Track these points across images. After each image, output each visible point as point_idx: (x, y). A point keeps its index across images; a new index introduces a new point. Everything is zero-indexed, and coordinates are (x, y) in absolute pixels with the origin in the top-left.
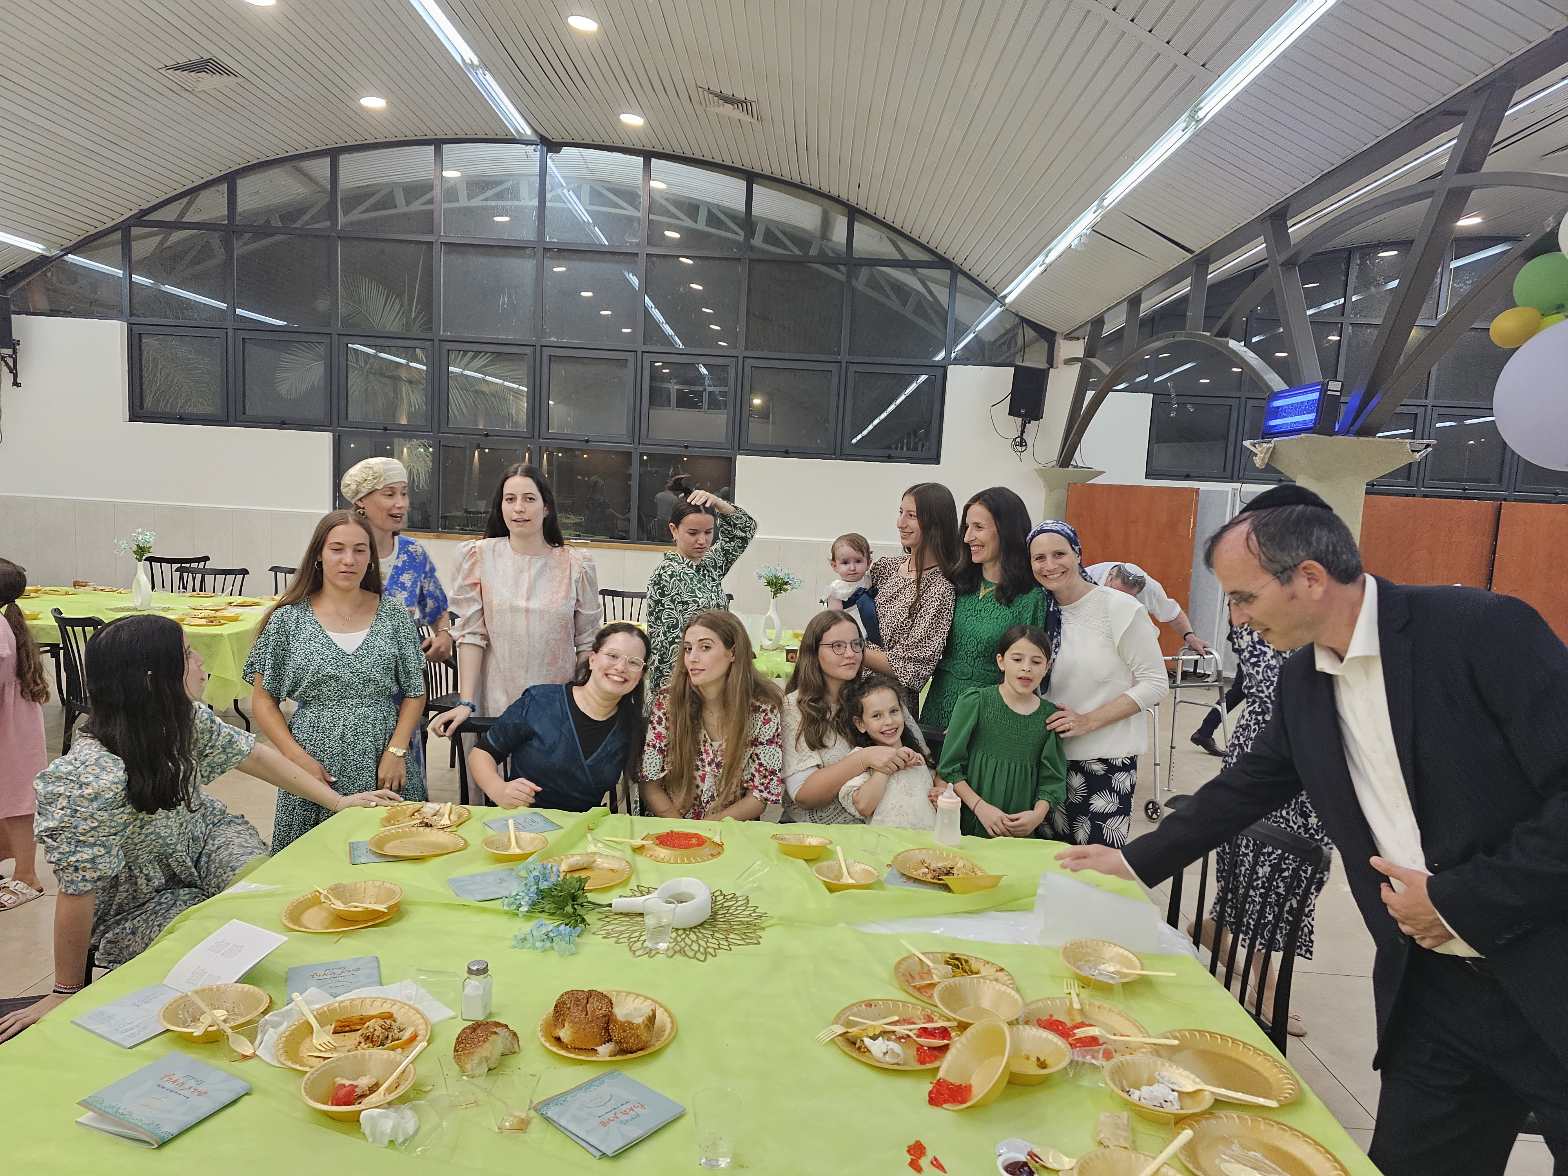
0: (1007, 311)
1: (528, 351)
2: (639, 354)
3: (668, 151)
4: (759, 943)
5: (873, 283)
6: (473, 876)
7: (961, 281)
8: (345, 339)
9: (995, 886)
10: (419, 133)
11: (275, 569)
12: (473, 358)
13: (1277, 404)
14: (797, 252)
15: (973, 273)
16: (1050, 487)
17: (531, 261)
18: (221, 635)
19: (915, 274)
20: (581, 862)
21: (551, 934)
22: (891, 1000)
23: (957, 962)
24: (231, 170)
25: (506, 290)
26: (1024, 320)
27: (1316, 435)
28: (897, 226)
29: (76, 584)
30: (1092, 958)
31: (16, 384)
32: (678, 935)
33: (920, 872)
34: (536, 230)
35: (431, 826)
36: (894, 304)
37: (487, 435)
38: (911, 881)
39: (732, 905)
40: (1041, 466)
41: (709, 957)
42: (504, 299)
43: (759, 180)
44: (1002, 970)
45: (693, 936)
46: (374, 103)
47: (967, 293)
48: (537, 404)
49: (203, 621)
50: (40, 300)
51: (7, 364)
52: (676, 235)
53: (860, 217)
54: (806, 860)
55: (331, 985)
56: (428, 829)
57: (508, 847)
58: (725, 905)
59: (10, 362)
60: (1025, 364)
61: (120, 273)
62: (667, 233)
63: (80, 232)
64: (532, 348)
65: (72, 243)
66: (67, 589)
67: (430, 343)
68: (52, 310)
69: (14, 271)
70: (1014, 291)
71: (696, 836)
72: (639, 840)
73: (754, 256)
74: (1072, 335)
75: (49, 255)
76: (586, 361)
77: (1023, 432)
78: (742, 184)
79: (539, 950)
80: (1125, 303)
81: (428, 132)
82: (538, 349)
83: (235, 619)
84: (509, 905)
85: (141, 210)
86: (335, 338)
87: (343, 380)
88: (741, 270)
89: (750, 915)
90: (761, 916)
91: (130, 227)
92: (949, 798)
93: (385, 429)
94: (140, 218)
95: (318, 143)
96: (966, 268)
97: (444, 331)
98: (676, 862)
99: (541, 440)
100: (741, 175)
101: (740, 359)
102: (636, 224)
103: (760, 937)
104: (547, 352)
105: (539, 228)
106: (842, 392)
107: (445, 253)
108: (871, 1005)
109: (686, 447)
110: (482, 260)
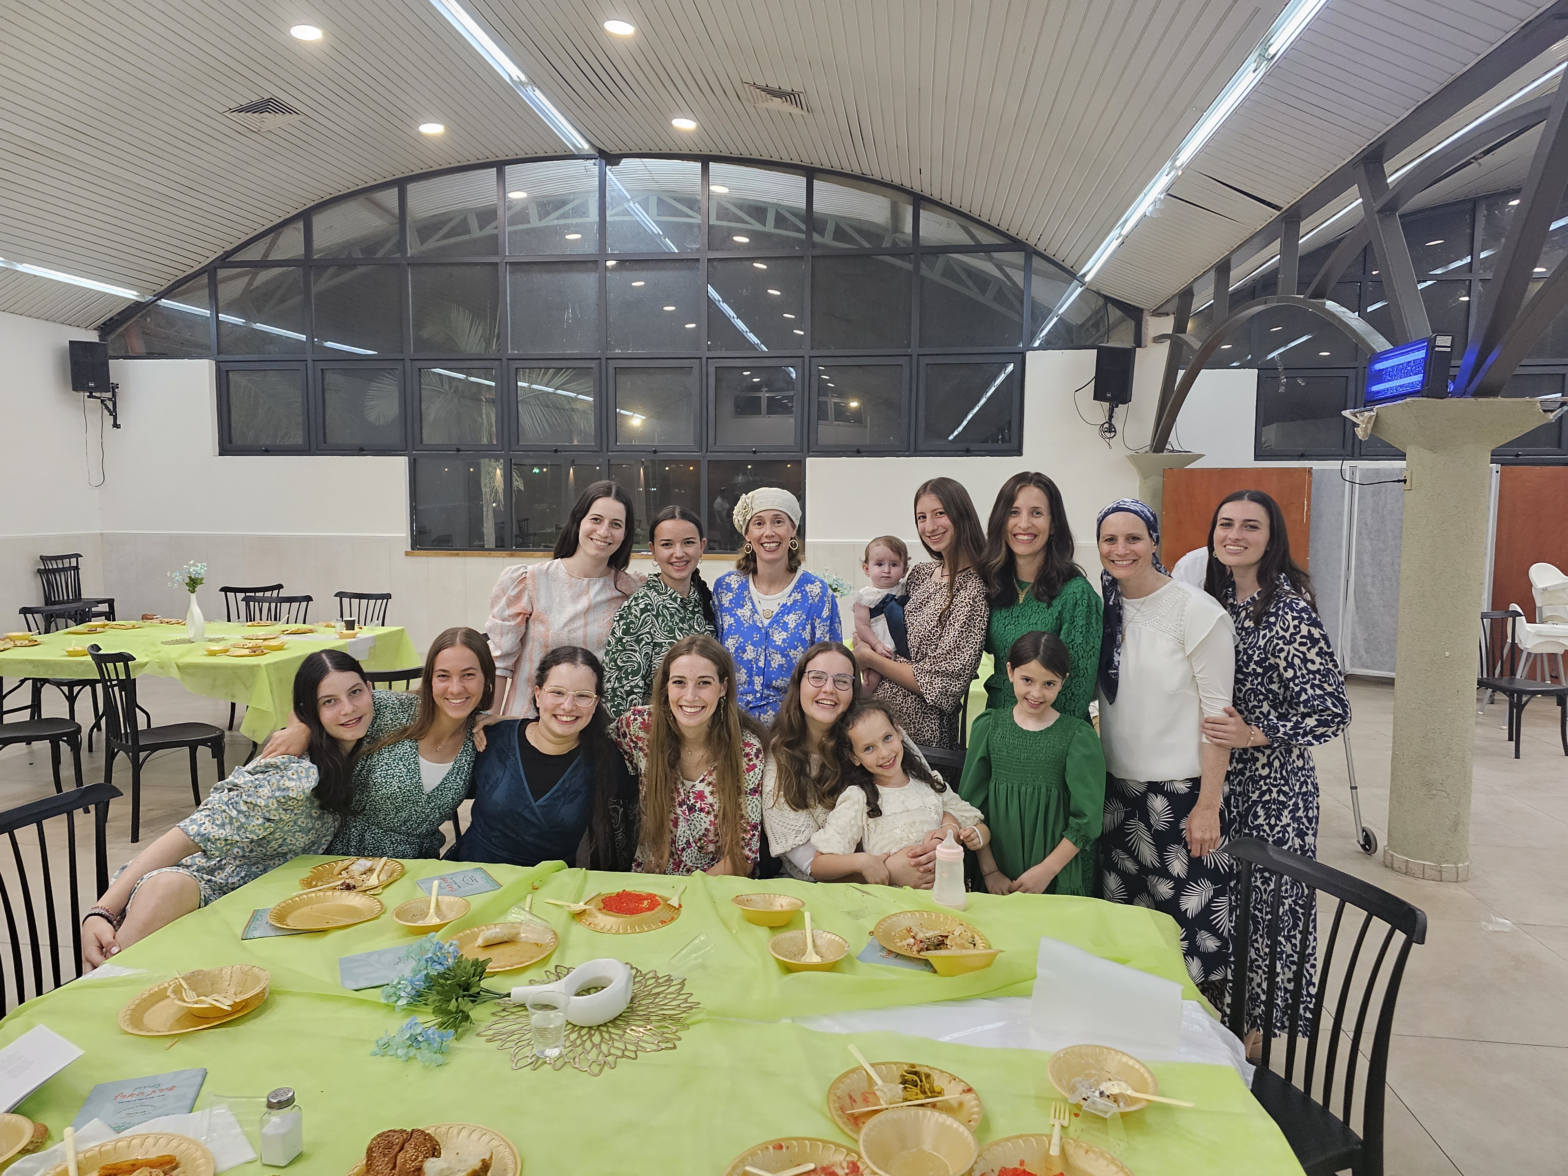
0: (1091, 292)
1: (593, 364)
2: (704, 360)
3: (726, 153)
4: (675, 1047)
5: (949, 272)
6: (370, 955)
7: (1037, 262)
8: (419, 364)
9: (988, 965)
10: (480, 156)
11: (341, 595)
12: (555, 375)
13: (1379, 366)
14: (867, 245)
15: (1049, 253)
16: (1145, 475)
17: (594, 274)
18: (259, 666)
19: (991, 259)
20: (500, 935)
21: (420, 1038)
22: (809, 1139)
23: (915, 1078)
24: (306, 207)
25: (570, 305)
26: (1107, 299)
27: (1425, 399)
28: (965, 209)
29: (145, 617)
30: (1094, 1072)
31: (116, 425)
32: (580, 1036)
33: (905, 943)
34: (597, 243)
35: (354, 887)
36: (974, 294)
37: (556, 451)
38: (892, 955)
39: (662, 992)
40: (1133, 453)
41: (606, 1068)
42: (568, 315)
43: (820, 175)
44: (970, 1090)
45: (597, 1038)
46: (432, 129)
47: (1044, 275)
48: (604, 417)
49: (247, 652)
50: (138, 345)
51: (107, 407)
52: (745, 240)
53: (928, 205)
54: (771, 928)
55: (130, 1111)
56: (346, 892)
57: (425, 915)
58: (654, 991)
59: (110, 405)
60: (1111, 344)
61: (205, 313)
62: (736, 238)
63: (170, 277)
64: (597, 361)
65: (163, 288)
66: (134, 622)
67: (497, 362)
68: (148, 353)
69: (111, 319)
70: (1092, 269)
71: (651, 897)
72: (582, 904)
73: (817, 252)
74: (1159, 311)
75: (142, 300)
76: (651, 371)
77: (1111, 417)
78: (804, 180)
79: (402, 1059)
80: (1213, 272)
81: (489, 154)
82: (603, 361)
83: (280, 648)
84: (388, 997)
85: (225, 252)
86: (408, 363)
87: (416, 404)
88: (805, 267)
89: (679, 1006)
90: (691, 1008)
91: (215, 269)
92: (950, 847)
93: (458, 450)
94: (225, 261)
95: (386, 174)
96: (1041, 248)
97: (512, 349)
98: (617, 933)
99: (610, 453)
100: (800, 171)
101: (807, 360)
102: (696, 230)
103: (680, 1039)
104: (612, 364)
105: (600, 241)
106: (914, 387)
107: (510, 272)
108: (781, 1147)
109: (755, 452)
110: (546, 277)
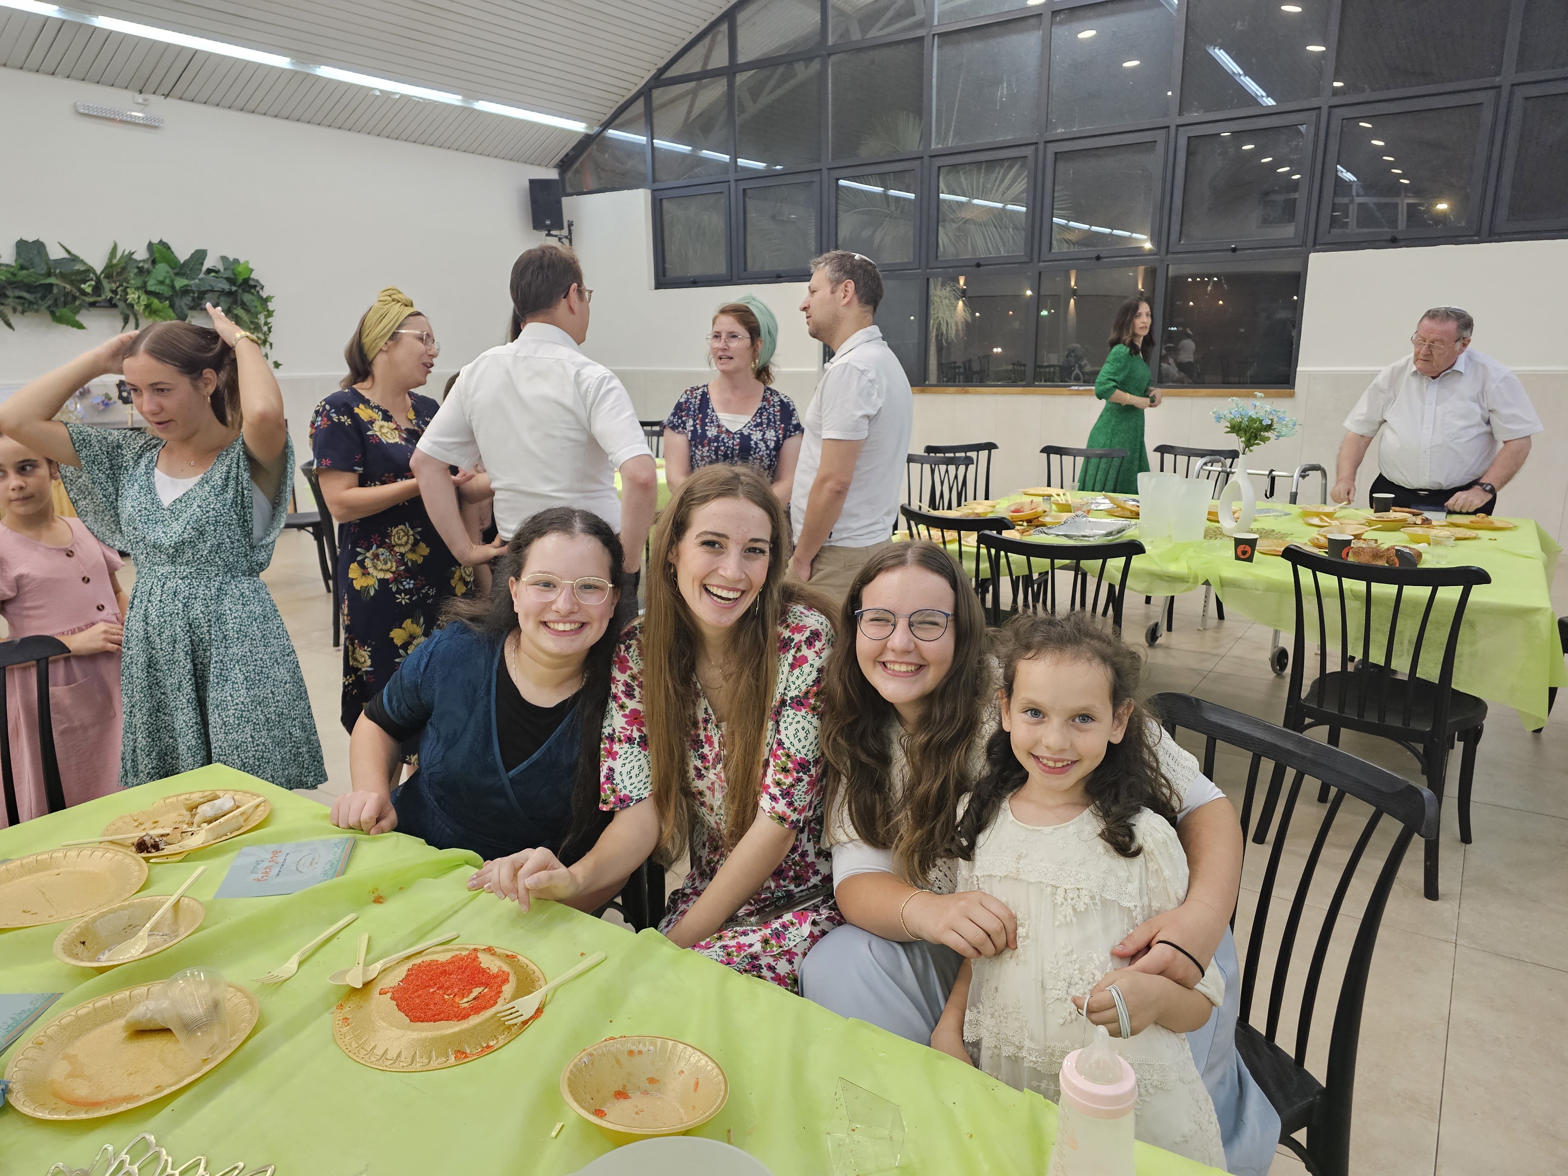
1: (1028, 151)
2: (1173, 129)
8: (835, 174)
17: (1036, 33)
24: (730, 5)
25: (1005, 78)
37: (978, 265)
42: (1003, 91)
48: (1038, 225)
50: (591, 181)
61: (642, 139)
63: (611, 104)
64: (1033, 147)
65: (607, 117)
67: (918, 162)
69: (567, 155)
75: (591, 132)
82: (1041, 146)
85: (659, 70)
86: (825, 172)
87: (832, 220)
91: (650, 90)
94: (659, 80)
97: (937, 145)
99: (1042, 264)
101: (1325, 110)
104: (1052, 148)
106: (1499, 135)
107: (938, 47)
110: (978, 46)
